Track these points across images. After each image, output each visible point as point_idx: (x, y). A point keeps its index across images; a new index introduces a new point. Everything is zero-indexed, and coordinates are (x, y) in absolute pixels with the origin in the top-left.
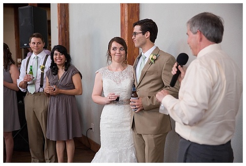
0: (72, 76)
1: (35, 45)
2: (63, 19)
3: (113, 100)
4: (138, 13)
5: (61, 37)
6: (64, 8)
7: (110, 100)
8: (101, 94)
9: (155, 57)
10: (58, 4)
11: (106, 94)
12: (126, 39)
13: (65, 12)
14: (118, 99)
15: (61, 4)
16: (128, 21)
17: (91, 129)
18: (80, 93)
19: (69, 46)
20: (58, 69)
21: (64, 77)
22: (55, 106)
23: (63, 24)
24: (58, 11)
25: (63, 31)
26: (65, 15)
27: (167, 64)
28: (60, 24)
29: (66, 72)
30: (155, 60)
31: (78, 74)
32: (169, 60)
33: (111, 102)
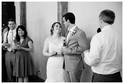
0: (28, 42)
1: (11, 25)
2: (23, 11)
3: (54, 54)
4: (67, 9)
5: (21, 20)
6: (23, 5)
7: (53, 54)
8: (48, 51)
9: (74, 32)
10: (20, 2)
11: (50, 51)
12: (61, 22)
13: (24, 7)
14: (56, 54)
15: (22, 2)
16: (62, 13)
17: (39, 71)
18: (32, 51)
19: (26, 25)
20: (20, 38)
21: (23, 42)
22: (18, 58)
23: (23, 14)
24: (20, 6)
25: (23, 17)
26: (24, 9)
27: (80, 35)
28: (21, 13)
29: (24, 40)
30: (74, 33)
31: (31, 41)
32: (81, 33)
33: (53, 55)
